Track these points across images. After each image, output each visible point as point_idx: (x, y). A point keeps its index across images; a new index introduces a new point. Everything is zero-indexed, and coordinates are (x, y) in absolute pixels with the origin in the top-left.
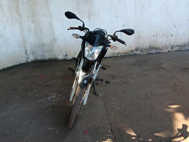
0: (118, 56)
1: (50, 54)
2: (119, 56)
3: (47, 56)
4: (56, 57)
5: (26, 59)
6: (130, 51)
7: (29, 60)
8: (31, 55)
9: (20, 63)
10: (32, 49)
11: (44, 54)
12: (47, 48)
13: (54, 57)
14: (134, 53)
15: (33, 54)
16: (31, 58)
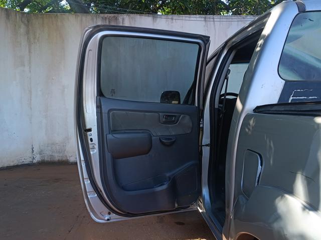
1: (61, 155)
3: (57, 157)
4: (67, 159)
5: (31, 160)
7: (35, 161)
8: (38, 155)
9: (23, 163)
10: (40, 148)
11: (54, 154)
12: (57, 147)
13: (64, 159)
15: (40, 154)
16: (38, 159)
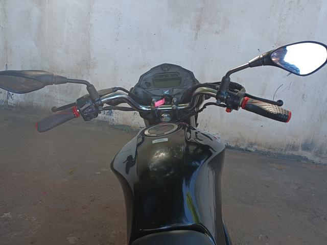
0: (249, 149)
2: (252, 150)
6: (288, 145)
7: (12, 102)
14: (295, 153)
